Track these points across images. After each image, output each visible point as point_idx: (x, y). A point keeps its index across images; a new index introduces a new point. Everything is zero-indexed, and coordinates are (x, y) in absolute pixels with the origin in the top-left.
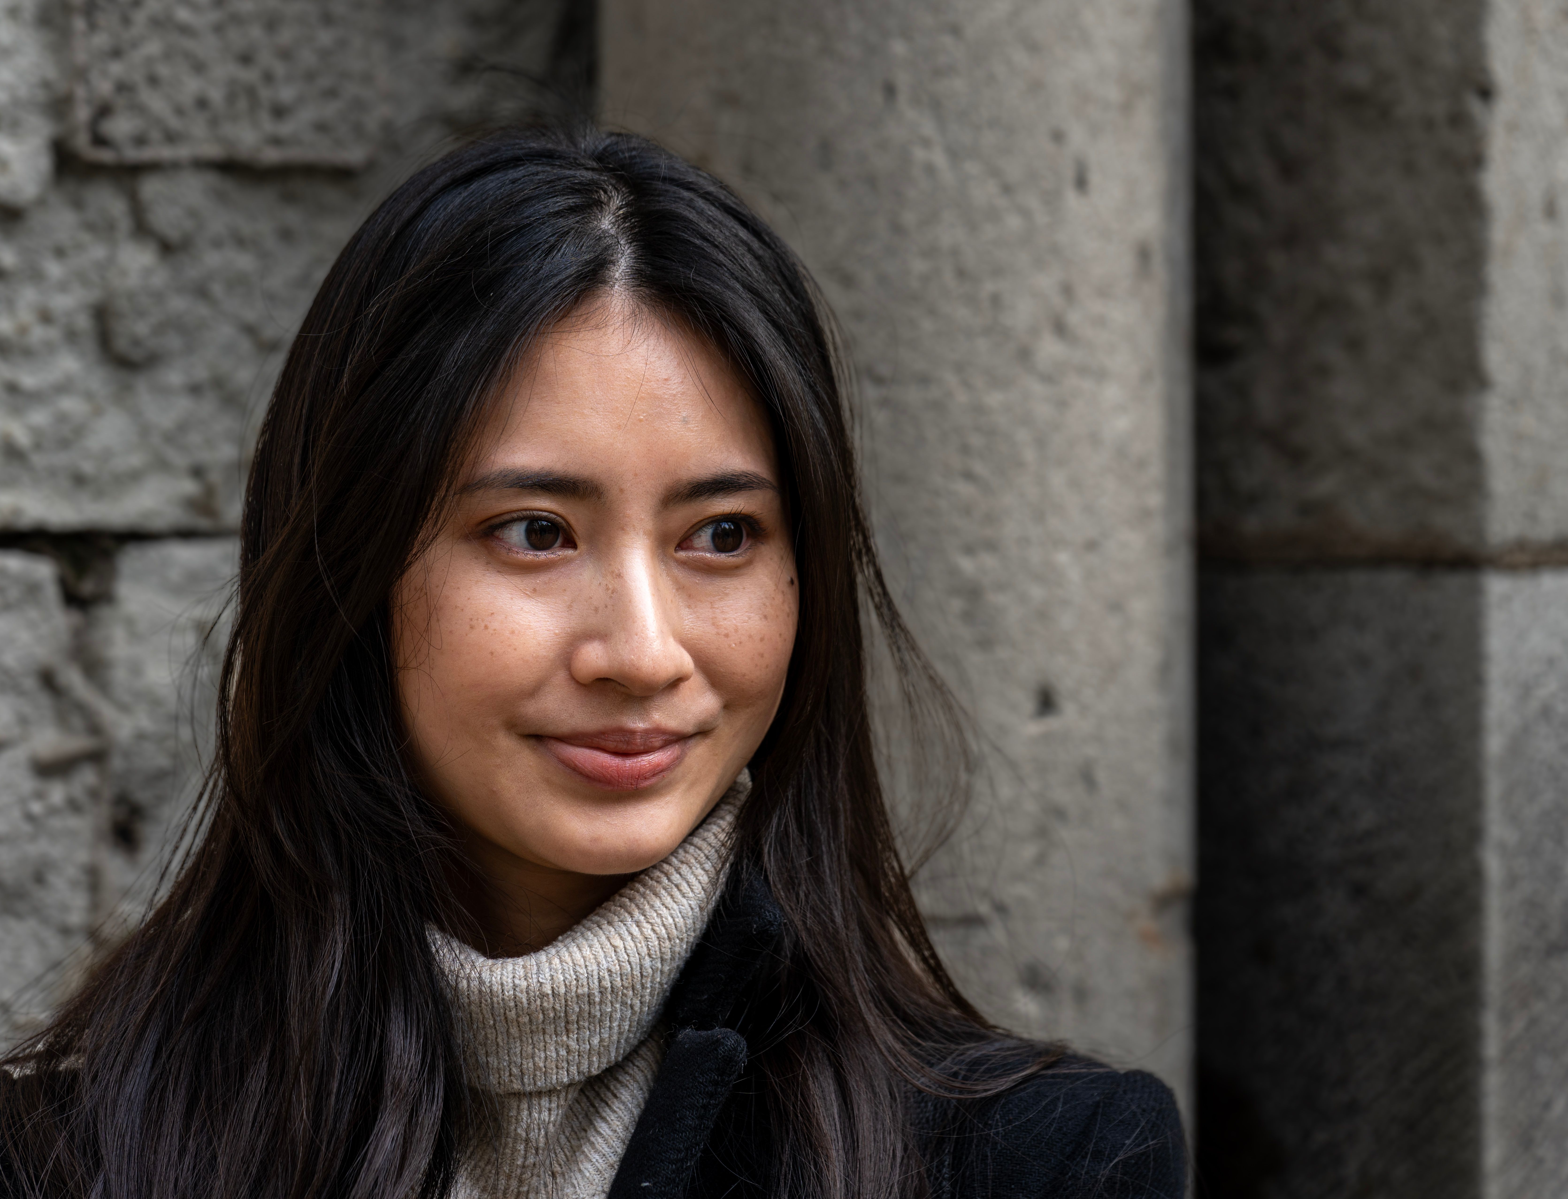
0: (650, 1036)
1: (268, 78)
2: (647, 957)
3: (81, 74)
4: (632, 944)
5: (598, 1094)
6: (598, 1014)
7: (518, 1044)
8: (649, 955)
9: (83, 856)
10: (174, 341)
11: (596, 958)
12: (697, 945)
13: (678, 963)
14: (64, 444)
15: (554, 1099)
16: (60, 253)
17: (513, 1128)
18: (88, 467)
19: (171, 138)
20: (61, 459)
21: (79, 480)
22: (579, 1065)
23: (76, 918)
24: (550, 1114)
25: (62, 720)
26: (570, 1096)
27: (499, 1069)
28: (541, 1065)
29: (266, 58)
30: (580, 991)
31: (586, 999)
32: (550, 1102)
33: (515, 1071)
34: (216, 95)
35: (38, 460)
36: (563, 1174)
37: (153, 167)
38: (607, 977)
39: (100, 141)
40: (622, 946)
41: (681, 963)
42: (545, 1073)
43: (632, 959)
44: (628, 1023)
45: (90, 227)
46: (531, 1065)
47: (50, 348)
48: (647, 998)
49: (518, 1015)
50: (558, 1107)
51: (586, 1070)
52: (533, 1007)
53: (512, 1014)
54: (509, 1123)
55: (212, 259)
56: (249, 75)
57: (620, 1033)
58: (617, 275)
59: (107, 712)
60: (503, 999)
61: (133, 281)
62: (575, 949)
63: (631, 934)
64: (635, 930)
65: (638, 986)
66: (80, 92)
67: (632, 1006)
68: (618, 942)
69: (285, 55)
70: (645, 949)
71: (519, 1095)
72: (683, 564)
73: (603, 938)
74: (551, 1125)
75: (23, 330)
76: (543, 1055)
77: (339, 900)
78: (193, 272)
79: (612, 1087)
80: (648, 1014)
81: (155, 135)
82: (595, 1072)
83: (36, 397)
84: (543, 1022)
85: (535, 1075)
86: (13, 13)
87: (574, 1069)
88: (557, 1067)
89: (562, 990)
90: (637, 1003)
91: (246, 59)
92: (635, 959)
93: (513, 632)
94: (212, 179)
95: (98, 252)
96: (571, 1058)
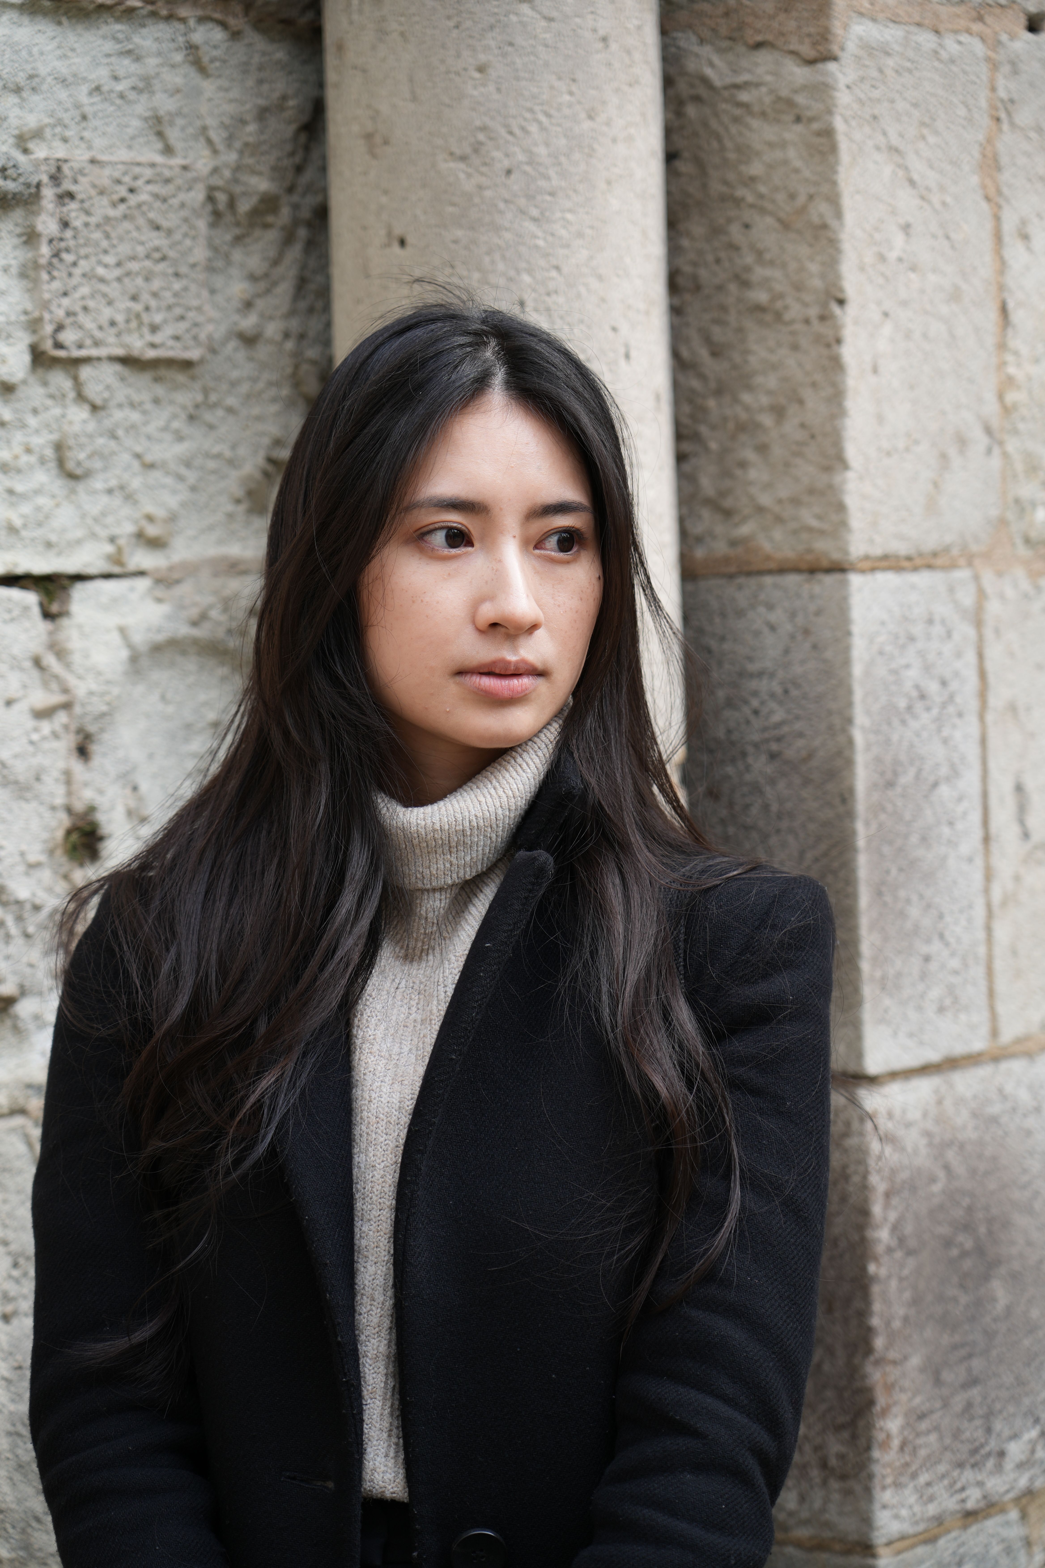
0: (504, 856)
1: (147, 309)
2: (500, 808)
3: (45, 305)
4: (491, 800)
5: (472, 891)
6: (469, 842)
7: (420, 859)
8: (501, 807)
9: (61, 764)
10: (97, 464)
11: (468, 808)
12: (533, 801)
13: (520, 812)
14: (40, 524)
15: (443, 893)
16: (35, 411)
17: (418, 910)
18: (53, 538)
19: (97, 344)
20: (38, 533)
21: (49, 545)
22: (458, 873)
23: (59, 801)
24: (441, 903)
25: (45, 685)
26: (453, 892)
27: (409, 875)
28: (435, 872)
29: (145, 297)
30: (457, 828)
31: (461, 833)
32: (441, 895)
33: (419, 876)
34: (120, 318)
35: (24, 533)
36: (450, 938)
37: (87, 360)
38: (474, 820)
39: (59, 345)
40: (484, 801)
41: (522, 812)
42: (437, 877)
43: (490, 809)
44: (488, 848)
45: (52, 397)
46: (428, 872)
47: (31, 467)
48: (501, 833)
49: (420, 842)
50: (446, 898)
51: (463, 876)
52: (429, 837)
53: (416, 842)
54: (416, 907)
55: (118, 415)
56: (138, 307)
57: (484, 854)
58: (497, 382)
59: (72, 681)
60: (410, 832)
61: (77, 428)
62: (456, 802)
63: (490, 794)
64: (492, 791)
65: (494, 826)
66: (47, 316)
67: (490, 838)
68: (482, 799)
69: (155, 295)
70: (499, 803)
71: (423, 891)
72: (539, 557)
73: (473, 796)
74: (441, 909)
75: (16, 457)
76: (435, 866)
77: (324, 767)
78: (108, 423)
79: (480, 886)
80: (501, 843)
81: (88, 342)
82: (468, 877)
83: (23, 497)
84: (435, 846)
85: (431, 879)
86: (6, 270)
87: (455, 876)
88: (444, 874)
89: (447, 827)
90: (494, 836)
91: (134, 298)
92: (492, 809)
93: (438, 603)
94: (118, 367)
95: (57, 411)
96: (453, 869)
